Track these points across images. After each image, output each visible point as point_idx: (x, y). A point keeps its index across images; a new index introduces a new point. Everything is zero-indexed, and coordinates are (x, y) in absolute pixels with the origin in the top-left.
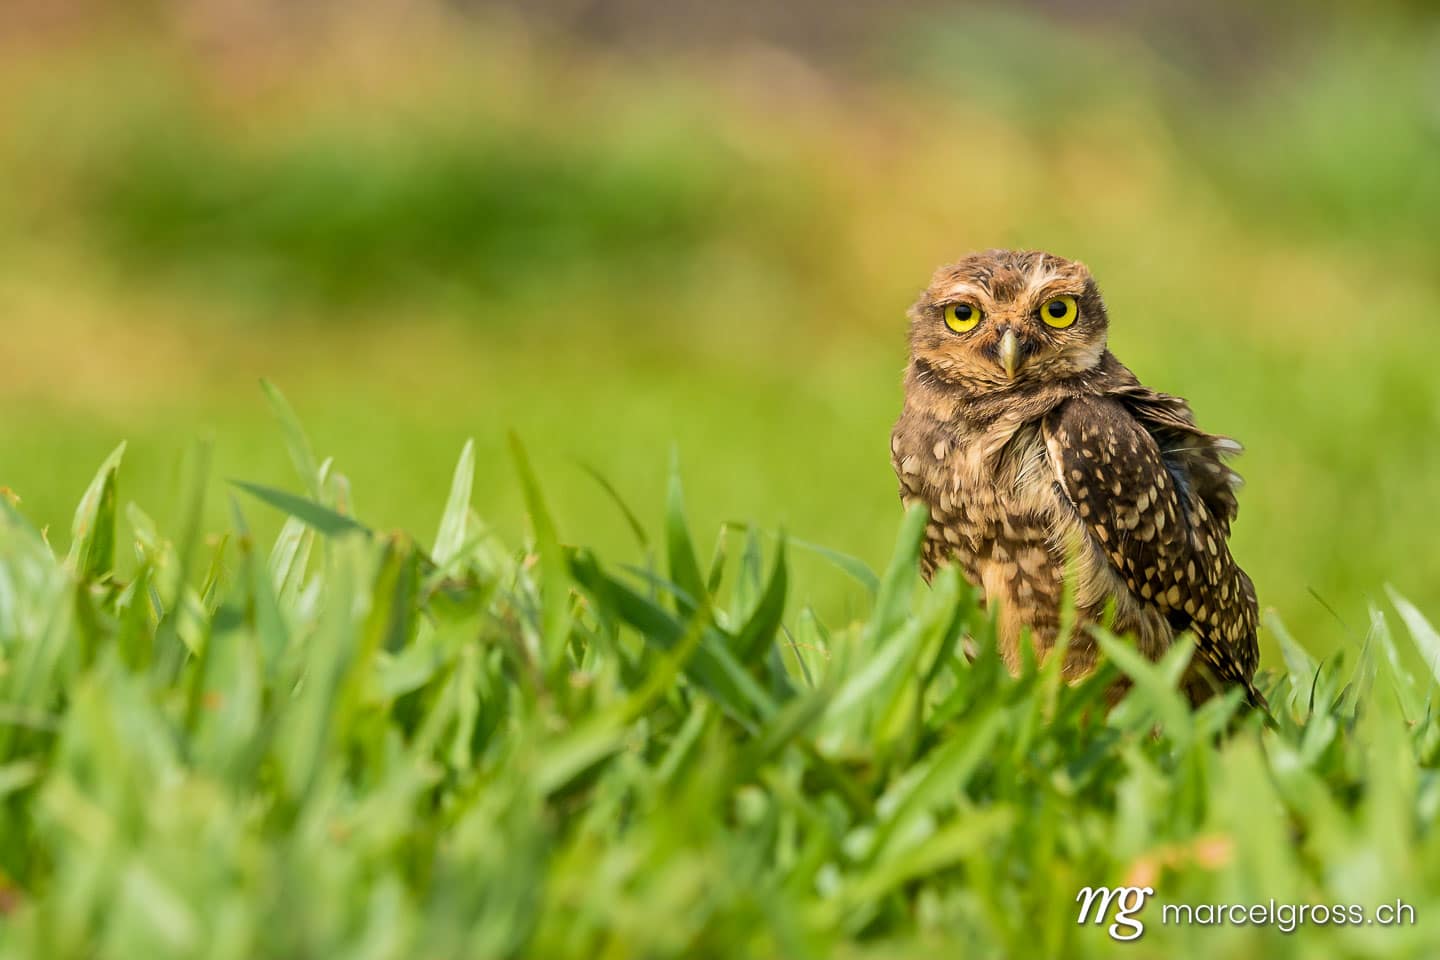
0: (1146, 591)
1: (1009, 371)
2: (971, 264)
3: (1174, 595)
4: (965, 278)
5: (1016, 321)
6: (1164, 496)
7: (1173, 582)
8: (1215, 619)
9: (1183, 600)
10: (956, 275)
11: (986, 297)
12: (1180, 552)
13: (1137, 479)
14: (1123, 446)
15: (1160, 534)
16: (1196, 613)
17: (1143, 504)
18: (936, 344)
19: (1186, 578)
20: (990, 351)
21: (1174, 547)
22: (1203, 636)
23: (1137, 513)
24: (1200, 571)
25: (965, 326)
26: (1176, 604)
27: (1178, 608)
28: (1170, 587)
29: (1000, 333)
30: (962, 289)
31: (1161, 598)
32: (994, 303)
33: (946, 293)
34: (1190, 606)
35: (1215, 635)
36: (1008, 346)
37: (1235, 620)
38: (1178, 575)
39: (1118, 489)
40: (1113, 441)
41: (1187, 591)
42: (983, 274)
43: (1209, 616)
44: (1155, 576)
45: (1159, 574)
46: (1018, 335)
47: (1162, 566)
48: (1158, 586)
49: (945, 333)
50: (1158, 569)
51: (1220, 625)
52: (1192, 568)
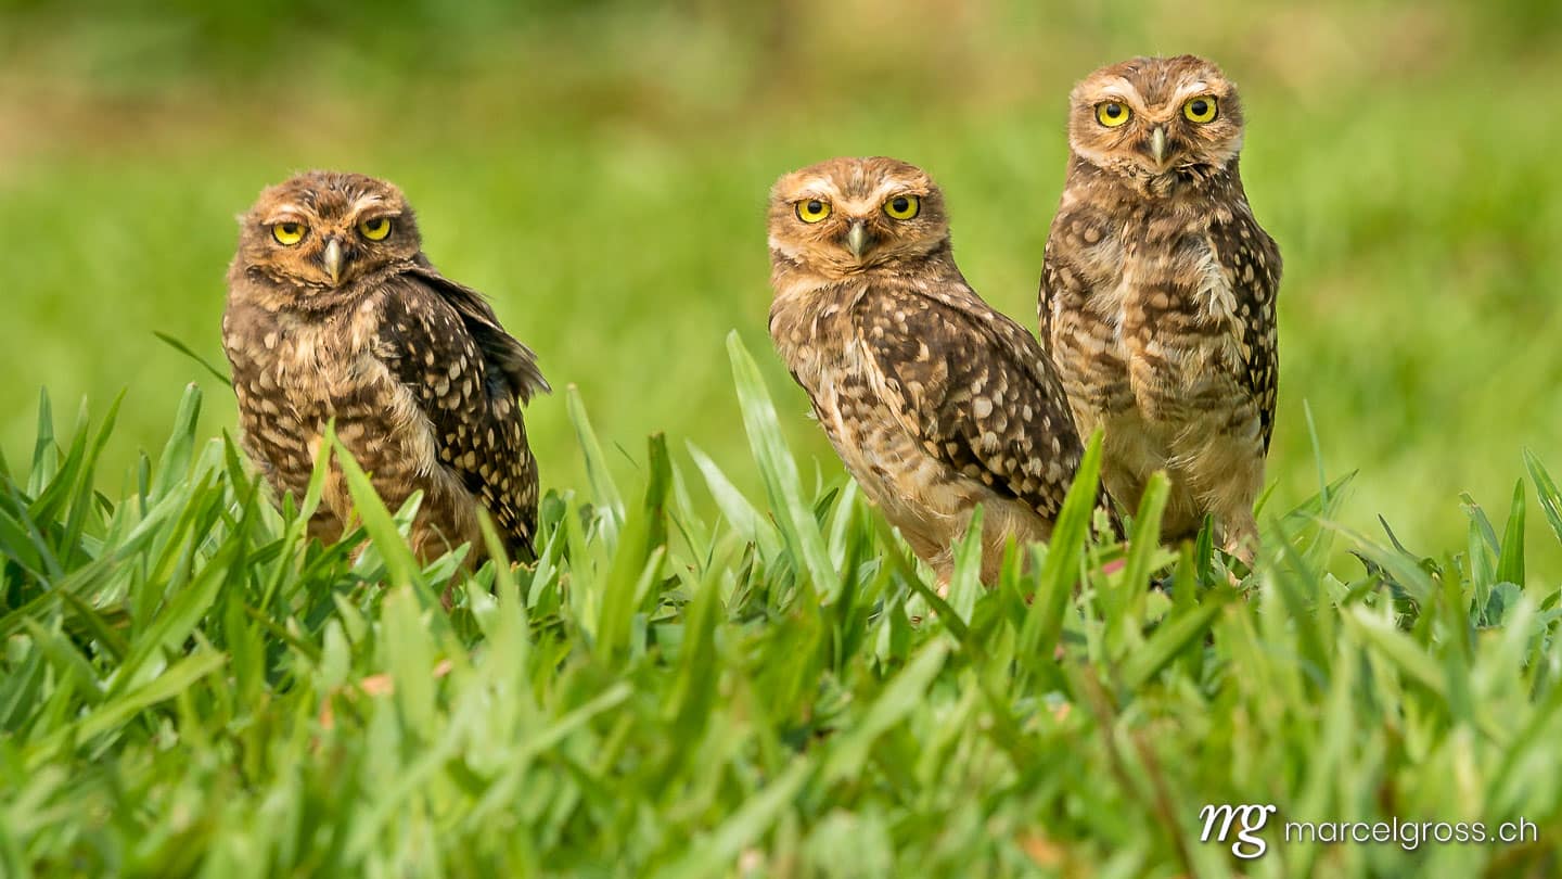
0: (446, 454)
1: (335, 276)
2: (295, 187)
3: (469, 460)
4: (291, 200)
5: (340, 232)
6: (472, 362)
7: (471, 447)
8: (505, 485)
9: (478, 465)
10: (282, 197)
11: (312, 216)
12: (481, 419)
13: (449, 347)
14: (440, 317)
15: (467, 401)
16: (489, 477)
17: (454, 371)
18: (269, 254)
19: (484, 442)
20: (316, 258)
21: (476, 414)
22: (492, 499)
23: (447, 381)
24: (498, 436)
25: (292, 239)
26: (472, 467)
27: (473, 471)
28: (467, 452)
29: (325, 243)
30: (288, 210)
31: (458, 461)
32: (320, 220)
33: (273, 212)
34: (484, 470)
35: (505, 499)
36: (333, 254)
37: (525, 488)
38: (476, 442)
39: (430, 359)
40: (432, 312)
41: (483, 458)
42: (307, 196)
43: (500, 482)
44: (455, 441)
45: (459, 441)
46: (342, 244)
47: (462, 432)
48: (457, 451)
49: (274, 245)
50: (458, 435)
51: (510, 488)
52: (491, 436)
